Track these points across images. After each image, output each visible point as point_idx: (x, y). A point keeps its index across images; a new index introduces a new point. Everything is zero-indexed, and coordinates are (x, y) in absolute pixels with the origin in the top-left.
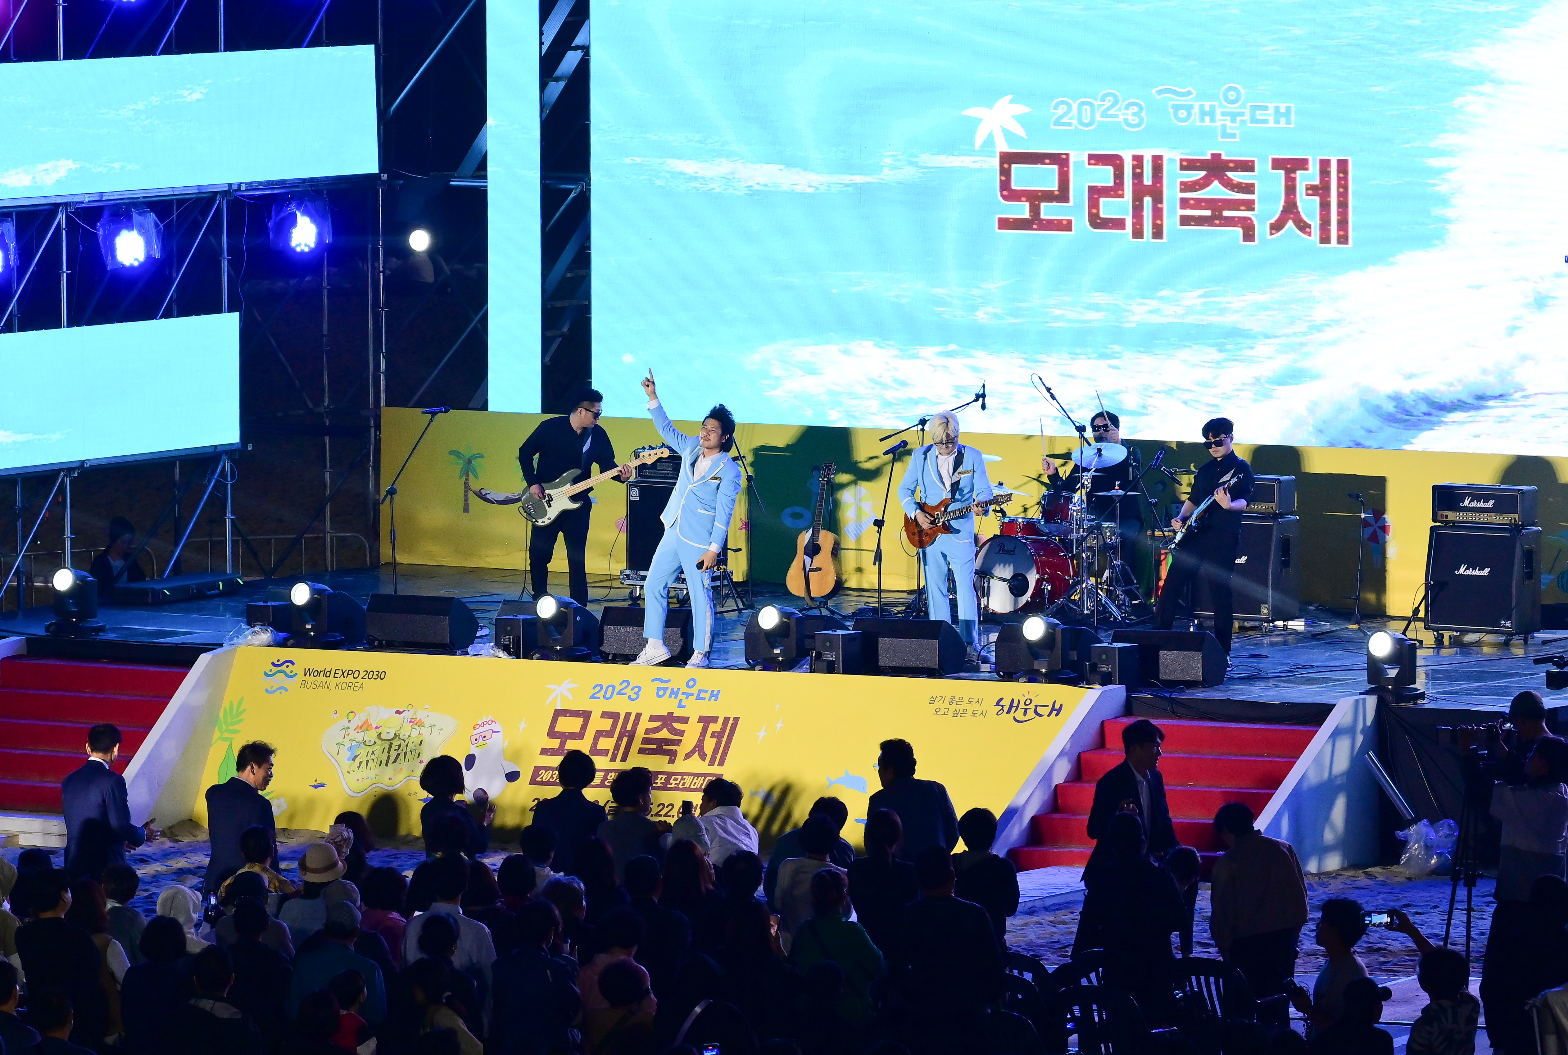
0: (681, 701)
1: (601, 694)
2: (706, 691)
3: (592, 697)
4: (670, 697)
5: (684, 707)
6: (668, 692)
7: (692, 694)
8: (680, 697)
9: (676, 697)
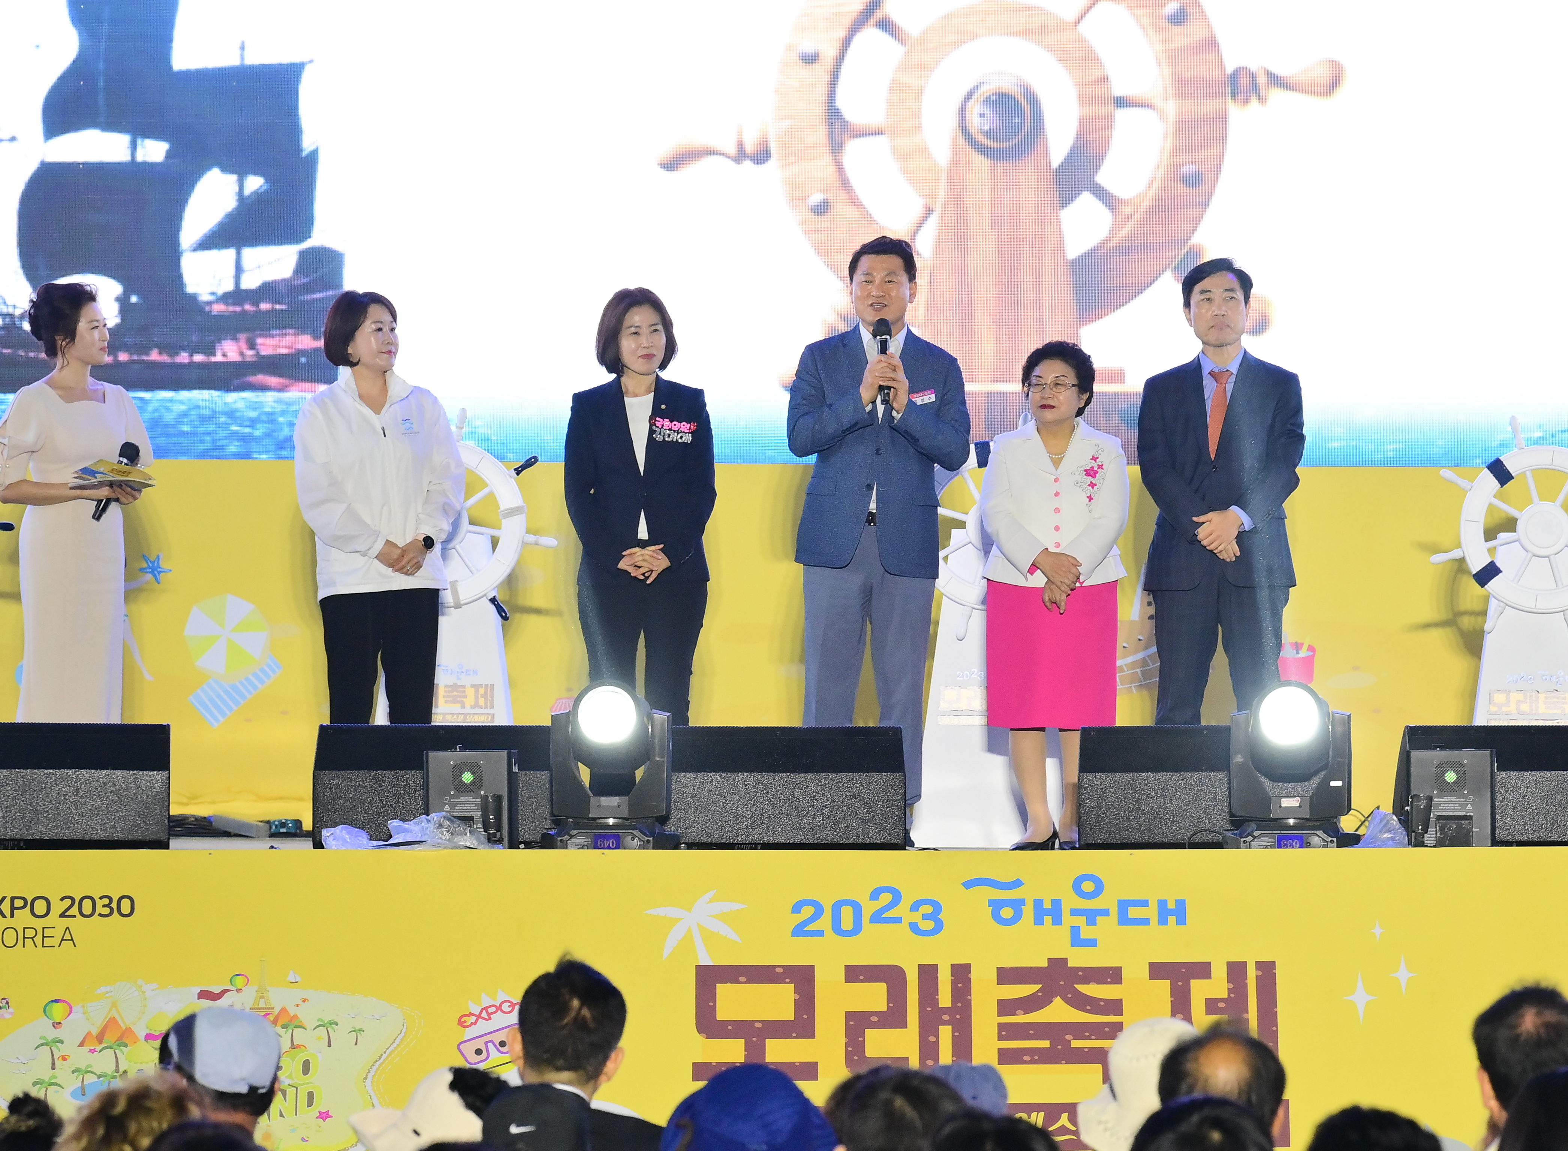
0: (1075, 931)
1: (825, 922)
2: (1144, 903)
3: (799, 931)
4: (1039, 921)
5: (1092, 943)
6: (1028, 911)
7: (1105, 913)
8: (1069, 921)
9: (1057, 921)
